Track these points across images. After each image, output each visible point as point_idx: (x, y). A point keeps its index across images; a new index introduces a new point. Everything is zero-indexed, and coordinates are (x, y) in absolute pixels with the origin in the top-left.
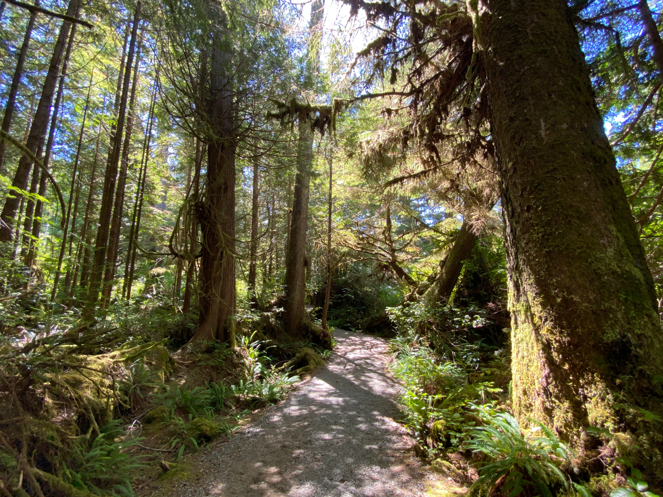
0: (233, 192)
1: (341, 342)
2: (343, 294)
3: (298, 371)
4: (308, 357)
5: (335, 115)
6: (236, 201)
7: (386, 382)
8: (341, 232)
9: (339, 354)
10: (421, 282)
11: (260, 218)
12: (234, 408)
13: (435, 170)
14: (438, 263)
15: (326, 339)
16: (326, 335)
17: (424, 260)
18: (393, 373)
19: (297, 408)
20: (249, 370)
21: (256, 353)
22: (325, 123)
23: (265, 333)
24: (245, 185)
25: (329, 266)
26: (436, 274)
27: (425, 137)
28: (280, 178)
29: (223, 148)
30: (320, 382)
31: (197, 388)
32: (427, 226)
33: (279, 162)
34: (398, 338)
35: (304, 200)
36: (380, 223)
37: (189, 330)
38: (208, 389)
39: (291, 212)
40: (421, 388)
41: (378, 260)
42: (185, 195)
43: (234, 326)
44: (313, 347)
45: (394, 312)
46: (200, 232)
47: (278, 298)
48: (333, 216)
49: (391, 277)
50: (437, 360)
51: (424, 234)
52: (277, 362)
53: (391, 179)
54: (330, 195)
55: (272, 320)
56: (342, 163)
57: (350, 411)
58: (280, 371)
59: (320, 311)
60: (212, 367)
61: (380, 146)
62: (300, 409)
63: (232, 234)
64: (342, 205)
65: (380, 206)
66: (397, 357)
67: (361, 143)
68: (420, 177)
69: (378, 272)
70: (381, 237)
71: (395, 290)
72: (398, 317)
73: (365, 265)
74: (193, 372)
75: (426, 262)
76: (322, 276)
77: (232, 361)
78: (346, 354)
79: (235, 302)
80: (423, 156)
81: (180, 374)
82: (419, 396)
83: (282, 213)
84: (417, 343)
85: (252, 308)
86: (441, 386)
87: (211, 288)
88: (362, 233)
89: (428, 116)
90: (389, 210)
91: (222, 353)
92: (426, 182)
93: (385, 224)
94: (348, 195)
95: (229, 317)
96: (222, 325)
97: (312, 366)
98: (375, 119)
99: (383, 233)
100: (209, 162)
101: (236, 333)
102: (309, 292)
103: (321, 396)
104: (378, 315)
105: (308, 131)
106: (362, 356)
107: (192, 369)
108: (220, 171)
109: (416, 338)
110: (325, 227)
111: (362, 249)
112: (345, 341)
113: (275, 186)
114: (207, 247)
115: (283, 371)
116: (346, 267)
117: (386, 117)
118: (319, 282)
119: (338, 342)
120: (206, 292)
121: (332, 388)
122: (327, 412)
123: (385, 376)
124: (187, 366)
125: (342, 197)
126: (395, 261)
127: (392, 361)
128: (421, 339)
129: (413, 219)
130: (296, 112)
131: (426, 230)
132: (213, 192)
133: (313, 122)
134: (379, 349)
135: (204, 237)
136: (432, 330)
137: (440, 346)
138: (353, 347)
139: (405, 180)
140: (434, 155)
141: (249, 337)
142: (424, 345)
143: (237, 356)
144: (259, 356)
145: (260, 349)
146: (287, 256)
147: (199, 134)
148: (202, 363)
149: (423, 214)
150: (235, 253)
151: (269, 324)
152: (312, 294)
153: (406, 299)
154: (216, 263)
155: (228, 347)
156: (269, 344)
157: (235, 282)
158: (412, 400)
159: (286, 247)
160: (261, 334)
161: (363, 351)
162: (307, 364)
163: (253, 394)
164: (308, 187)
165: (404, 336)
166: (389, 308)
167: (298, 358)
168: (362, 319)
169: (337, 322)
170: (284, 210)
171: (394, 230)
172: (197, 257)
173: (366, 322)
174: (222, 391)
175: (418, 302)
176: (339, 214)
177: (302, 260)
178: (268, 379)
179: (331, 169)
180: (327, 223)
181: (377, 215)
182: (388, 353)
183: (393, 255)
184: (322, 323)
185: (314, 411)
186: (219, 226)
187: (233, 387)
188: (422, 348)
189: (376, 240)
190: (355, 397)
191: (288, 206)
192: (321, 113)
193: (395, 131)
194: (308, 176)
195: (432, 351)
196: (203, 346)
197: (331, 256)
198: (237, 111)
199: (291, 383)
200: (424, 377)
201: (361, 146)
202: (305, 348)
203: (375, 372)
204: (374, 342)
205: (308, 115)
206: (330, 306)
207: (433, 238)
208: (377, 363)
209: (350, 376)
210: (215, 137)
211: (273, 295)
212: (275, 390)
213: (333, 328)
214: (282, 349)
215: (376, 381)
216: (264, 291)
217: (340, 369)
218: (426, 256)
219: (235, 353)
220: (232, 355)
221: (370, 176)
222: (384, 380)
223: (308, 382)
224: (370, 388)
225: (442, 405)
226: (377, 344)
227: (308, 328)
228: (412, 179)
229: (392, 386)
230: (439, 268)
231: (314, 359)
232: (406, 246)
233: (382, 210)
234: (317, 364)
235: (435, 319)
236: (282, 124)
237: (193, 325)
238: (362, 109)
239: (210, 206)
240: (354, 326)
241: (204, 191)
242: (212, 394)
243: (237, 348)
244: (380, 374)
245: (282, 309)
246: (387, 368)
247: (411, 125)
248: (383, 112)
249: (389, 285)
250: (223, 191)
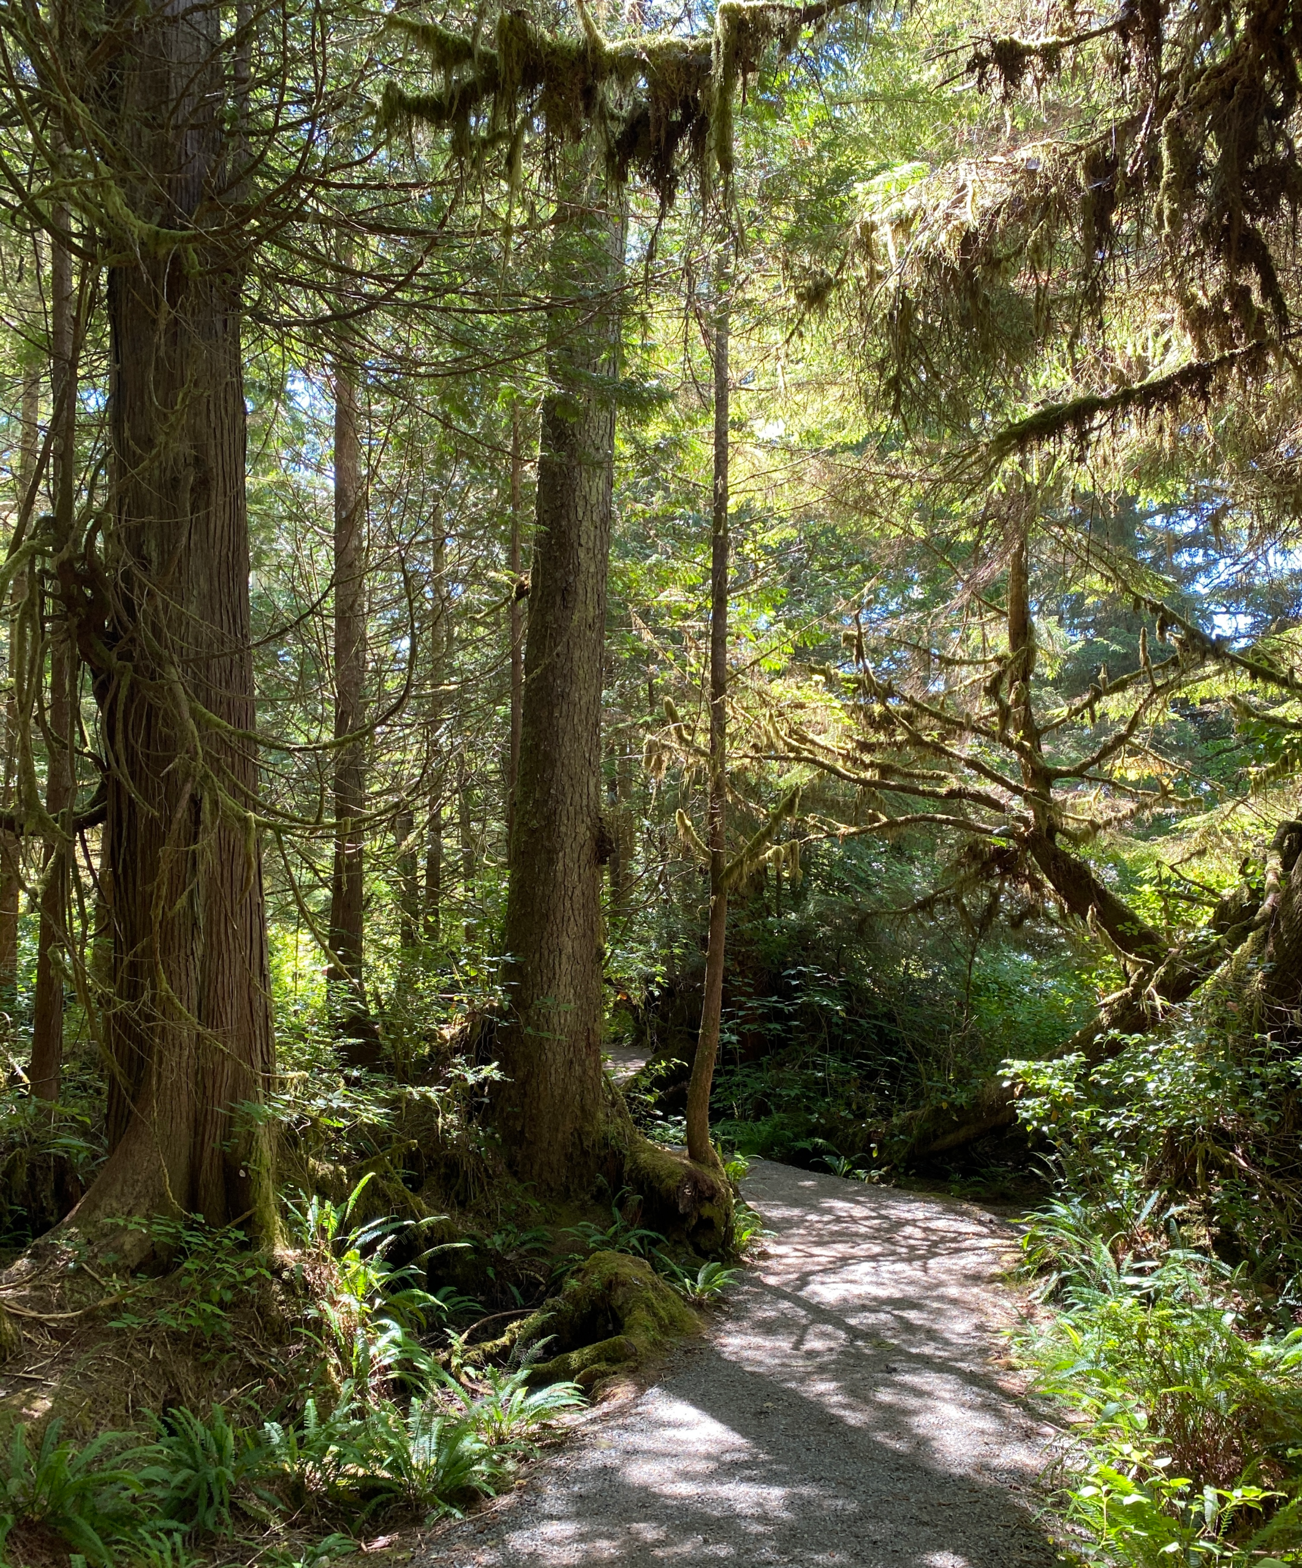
0: (238, 495)
1: (781, 1227)
2: (787, 993)
3: (575, 1358)
4: (619, 1297)
5: (726, 90)
6: (255, 541)
7: (998, 1413)
8: (777, 688)
9: (771, 1280)
10: (1181, 936)
11: (372, 628)
12: (277, 1526)
13: (1255, 364)
14: (1270, 836)
15: (707, 1211)
16: (706, 1194)
17: (1198, 821)
18: (1030, 1375)
19: (568, 1529)
20: (344, 1354)
21: (376, 1277)
22: (674, 133)
23: (415, 1184)
24: (297, 458)
25: (715, 859)
26: (1257, 894)
27: (1204, 188)
28: (468, 416)
29: (178, 282)
30: (681, 1410)
31: (106, 1436)
32: (1216, 649)
33: (457, 341)
34: (1060, 1209)
35: (587, 532)
36: (975, 635)
37: (63, 1167)
38: (158, 1438)
39: (521, 592)
40: (1160, 1451)
41: (965, 825)
42: (13, 519)
43: (267, 1150)
44: (646, 1251)
45: (1042, 1082)
46: (88, 702)
47: (471, 1016)
48: (736, 610)
49: (1032, 911)
50: (1252, 1316)
51: (1202, 690)
52: (475, 1315)
53: (1029, 411)
54: (720, 498)
55: (448, 1120)
56: (775, 335)
57: (822, 1547)
58: (490, 1358)
59: (678, 1076)
60: (176, 1337)
61: (968, 240)
62: (582, 1538)
63: (241, 714)
64: (778, 553)
65: (976, 546)
66: (1055, 1297)
67: (869, 228)
68: (1174, 400)
69: (964, 885)
70: (982, 708)
71: (1052, 973)
72: (1059, 1108)
73: (898, 851)
74: (84, 1360)
75: (1210, 832)
76: (688, 908)
77: (263, 1310)
78: (804, 1279)
79: (268, 1032)
80: (1195, 289)
81: (30, 1370)
82: (1154, 1491)
83: (479, 596)
84: (1155, 1232)
85: (351, 1063)
86: (1267, 1437)
87: (152, 972)
88: (887, 692)
89: (1218, 71)
90: (1021, 571)
91: (220, 1274)
92: (1206, 426)
93: (1000, 639)
94: (812, 495)
95: (246, 1106)
96: (213, 1144)
97: (639, 1339)
98: (948, 92)
99: (993, 691)
100: (116, 353)
101: (281, 1180)
102: (619, 986)
103: (686, 1476)
104: (962, 1098)
105: (596, 173)
106: (883, 1293)
107: (81, 1345)
108: (168, 402)
109: (1149, 1205)
110: (697, 664)
111: (886, 770)
112: (800, 1222)
113: (442, 463)
114: (123, 774)
115: (502, 1360)
116: (805, 864)
117: (997, 90)
118: (673, 937)
119: (768, 1224)
120: (132, 992)
121: (735, 1439)
122: (711, 1549)
123: (993, 1387)
124: (60, 1334)
125: (782, 504)
126: (1053, 829)
127: (1027, 1318)
128: (1174, 1210)
129: (1147, 614)
130: (529, 81)
131: (1211, 667)
132: (140, 507)
133: (618, 129)
134: (969, 1262)
135: (109, 729)
136: (1228, 1172)
137: (1267, 1245)
138: (841, 1249)
139: (1099, 417)
140: (1252, 280)
141: (340, 1200)
142: (1186, 1243)
143: (288, 1287)
144: (391, 1287)
145: (396, 1257)
146: (514, 815)
147: (61, 212)
148: (127, 1321)
149: (1200, 586)
150: (256, 806)
151: (434, 1139)
152: (637, 996)
153: (1103, 1016)
154: (166, 852)
155: (243, 1246)
156: (433, 1236)
157: (263, 941)
158: (1115, 1507)
159: (508, 769)
160: (396, 1186)
161: (887, 1267)
162: (619, 1327)
163: (364, 1462)
164: (605, 464)
165: (1090, 1199)
166: (1019, 1066)
167: (573, 1298)
168: (886, 1113)
169: (764, 1127)
170: (493, 585)
171: (1049, 673)
172: (82, 824)
173: (905, 1129)
174: (221, 1449)
175: (1166, 1032)
176: (767, 597)
177: (584, 832)
178: (437, 1395)
179: (720, 362)
180: (705, 645)
181: (961, 596)
182: (1012, 1278)
183: (1041, 802)
184: (689, 1131)
185: (646, 1547)
186: (174, 673)
187: (273, 1429)
188: (1178, 1253)
189: (956, 726)
190: (847, 1486)
191: (512, 563)
192: (653, 83)
193: (1045, 162)
194: (605, 404)
195: (1226, 1268)
196: (128, 1242)
197: (728, 809)
198: (243, 84)
199: (539, 1414)
200: (1185, 1397)
201: (866, 246)
202: (607, 1253)
203: (942, 1367)
204: (944, 1224)
205: (589, 94)
206: (727, 1055)
207: (1248, 711)
208: (958, 1327)
209: (823, 1388)
210: (138, 227)
211: (446, 1005)
212: (469, 1445)
213: (740, 1161)
214: (497, 1259)
215: (950, 1411)
216: (405, 984)
217: (773, 1353)
218: (1211, 802)
219: (277, 1273)
220: (264, 1285)
221: (918, 401)
222: (986, 1407)
223: (622, 1411)
224: (922, 1443)
225: (1267, 1532)
226: (959, 1237)
227: (618, 1157)
228: (1135, 412)
229: (1028, 1435)
230: (1274, 862)
231: (650, 1307)
232: (1107, 752)
233: (984, 574)
234: (664, 1329)
235: (1247, 1116)
236: (460, 147)
237: (78, 1142)
238: (882, 43)
239: (127, 577)
240: (846, 1149)
241: (101, 499)
242: (177, 1463)
243: (284, 1252)
244: (971, 1379)
245: (491, 1071)
246: (1006, 1350)
247: (1130, 126)
248: (978, 63)
249: (1021, 946)
250: (187, 498)
